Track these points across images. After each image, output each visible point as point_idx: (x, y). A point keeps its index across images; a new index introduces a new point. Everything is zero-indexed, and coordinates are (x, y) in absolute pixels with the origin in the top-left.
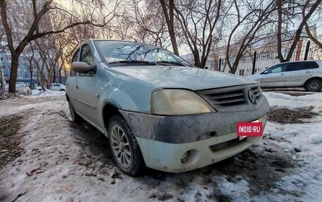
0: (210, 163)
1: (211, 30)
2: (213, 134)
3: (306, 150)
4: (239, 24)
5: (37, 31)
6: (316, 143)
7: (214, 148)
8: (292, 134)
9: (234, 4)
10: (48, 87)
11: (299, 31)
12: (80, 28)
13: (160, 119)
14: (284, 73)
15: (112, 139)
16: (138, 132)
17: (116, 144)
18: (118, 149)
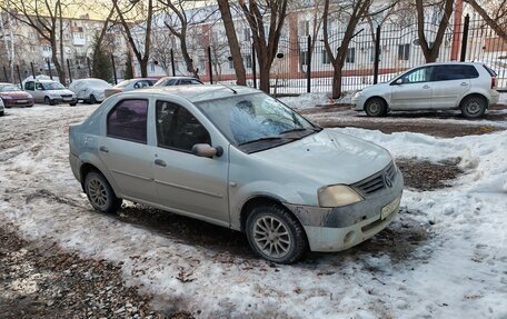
0: (361, 241)
2: (364, 218)
7: (364, 229)
13: (329, 211)
14: (429, 84)
15: (255, 231)
16: (307, 222)
17: (262, 236)
18: (265, 241)
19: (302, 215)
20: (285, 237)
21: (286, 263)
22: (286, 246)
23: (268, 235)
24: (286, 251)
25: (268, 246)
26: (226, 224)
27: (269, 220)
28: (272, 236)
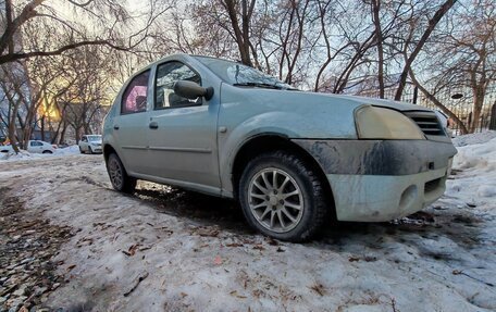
1: (291, 69)
2: (431, 166)
3: (483, 204)
4: (329, 61)
5: (11, 50)
6: (490, 195)
8: (454, 188)
9: (323, 36)
10: (24, 147)
11: (404, 75)
12: (79, 52)
13: (376, 144)
15: (251, 194)
16: (333, 167)
17: (260, 201)
18: (265, 208)
19: (325, 155)
20: (295, 199)
21: (295, 239)
22: (295, 213)
23: (268, 199)
24: (296, 221)
25: (269, 214)
26: (216, 190)
27: (270, 176)
28: (274, 198)
